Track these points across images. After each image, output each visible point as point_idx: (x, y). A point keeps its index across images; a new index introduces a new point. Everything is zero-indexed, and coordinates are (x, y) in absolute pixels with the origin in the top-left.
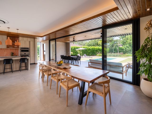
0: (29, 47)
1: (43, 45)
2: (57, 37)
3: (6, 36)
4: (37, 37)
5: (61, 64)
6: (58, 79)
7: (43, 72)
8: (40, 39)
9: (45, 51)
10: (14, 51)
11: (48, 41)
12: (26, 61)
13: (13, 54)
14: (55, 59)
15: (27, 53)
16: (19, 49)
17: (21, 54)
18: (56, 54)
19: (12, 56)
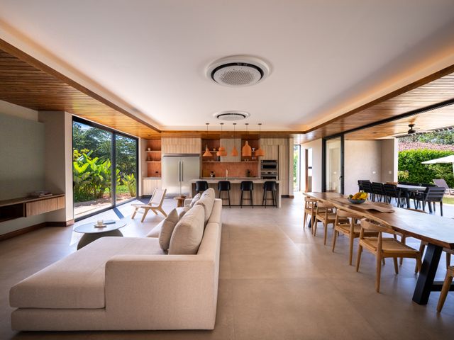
0: (276, 159)
1: (307, 151)
2: (346, 129)
3: (240, 140)
4: (294, 135)
5: (362, 199)
6: (354, 233)
7: (314, 213)
8: (299, 138)
9: (311, 168)
10: (250, 167)
11: (320, 141)
12: (274, 189)
13: (249, 172)
14: (340, 191)
15: (273, 171)
16: (260, 162)
17: (262, 174)
18: (342, 177)
19: (248, 176)
